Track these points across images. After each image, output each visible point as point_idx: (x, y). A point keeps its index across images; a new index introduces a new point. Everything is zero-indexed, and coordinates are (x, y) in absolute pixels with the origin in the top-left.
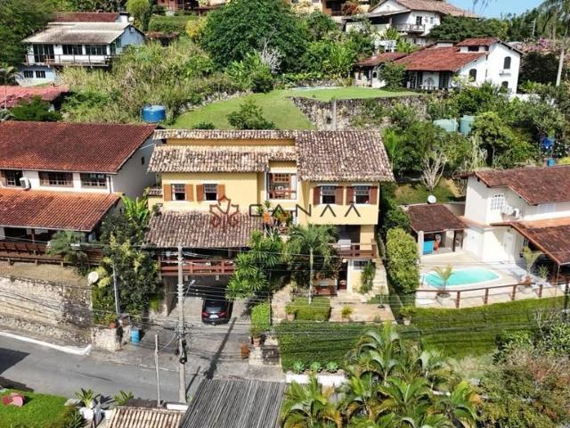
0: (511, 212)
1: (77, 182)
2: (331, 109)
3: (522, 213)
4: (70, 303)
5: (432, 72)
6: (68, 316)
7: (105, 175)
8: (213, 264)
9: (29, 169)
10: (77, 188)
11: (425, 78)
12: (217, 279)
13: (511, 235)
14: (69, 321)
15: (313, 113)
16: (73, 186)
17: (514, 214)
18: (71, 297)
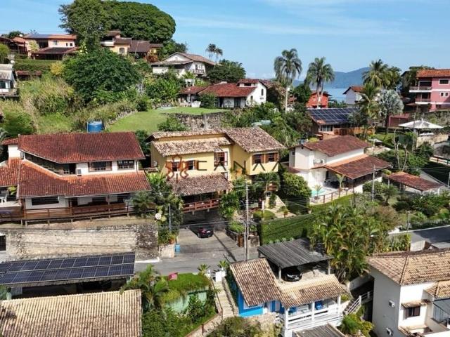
0: (319, 161)
1: (115, 167)
2: (203, 119)
3: (326, 161)
4: (141, 235)
5: (229, 98)
6: (140, 244)
7: (133, 161)
8: (205, 203)
9: (81, 162)
10: (115, 171)
11: (225, 101)
12: (208, 211)
13: (320, 173)
14: (141, 247)
15: (187, 122)
16: (111, 170)
17: (322, 162)
18: (143, 232)
